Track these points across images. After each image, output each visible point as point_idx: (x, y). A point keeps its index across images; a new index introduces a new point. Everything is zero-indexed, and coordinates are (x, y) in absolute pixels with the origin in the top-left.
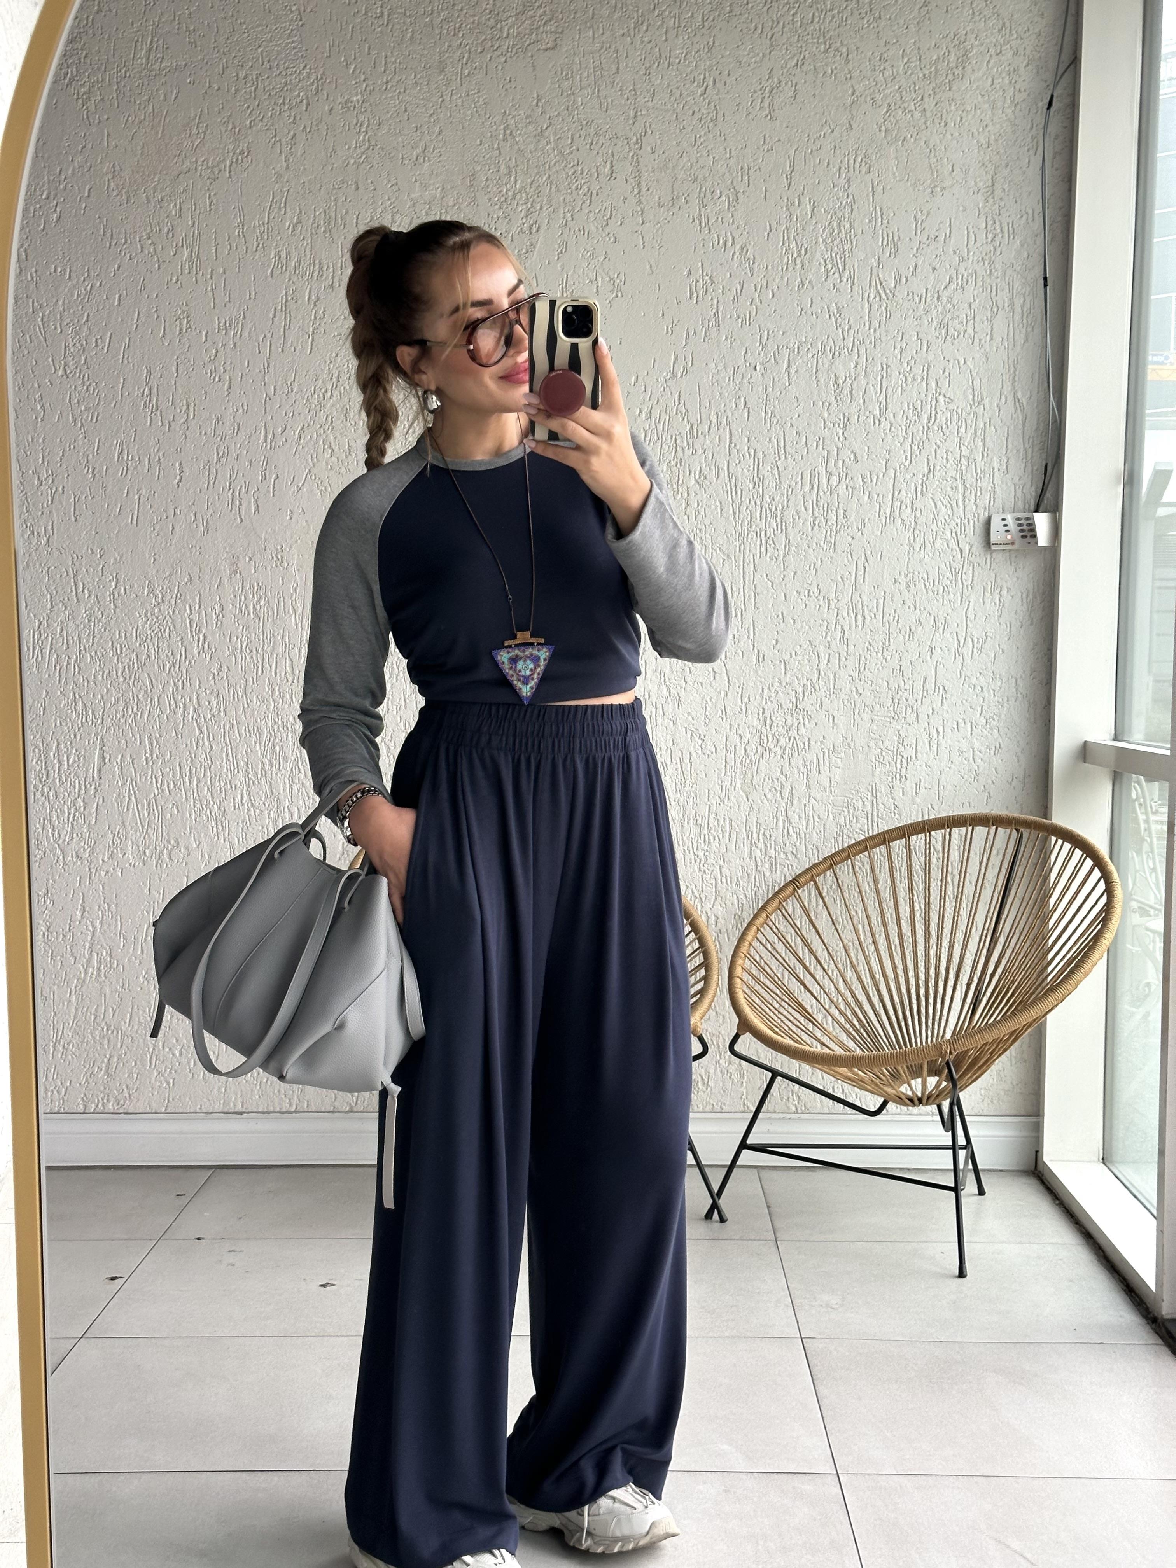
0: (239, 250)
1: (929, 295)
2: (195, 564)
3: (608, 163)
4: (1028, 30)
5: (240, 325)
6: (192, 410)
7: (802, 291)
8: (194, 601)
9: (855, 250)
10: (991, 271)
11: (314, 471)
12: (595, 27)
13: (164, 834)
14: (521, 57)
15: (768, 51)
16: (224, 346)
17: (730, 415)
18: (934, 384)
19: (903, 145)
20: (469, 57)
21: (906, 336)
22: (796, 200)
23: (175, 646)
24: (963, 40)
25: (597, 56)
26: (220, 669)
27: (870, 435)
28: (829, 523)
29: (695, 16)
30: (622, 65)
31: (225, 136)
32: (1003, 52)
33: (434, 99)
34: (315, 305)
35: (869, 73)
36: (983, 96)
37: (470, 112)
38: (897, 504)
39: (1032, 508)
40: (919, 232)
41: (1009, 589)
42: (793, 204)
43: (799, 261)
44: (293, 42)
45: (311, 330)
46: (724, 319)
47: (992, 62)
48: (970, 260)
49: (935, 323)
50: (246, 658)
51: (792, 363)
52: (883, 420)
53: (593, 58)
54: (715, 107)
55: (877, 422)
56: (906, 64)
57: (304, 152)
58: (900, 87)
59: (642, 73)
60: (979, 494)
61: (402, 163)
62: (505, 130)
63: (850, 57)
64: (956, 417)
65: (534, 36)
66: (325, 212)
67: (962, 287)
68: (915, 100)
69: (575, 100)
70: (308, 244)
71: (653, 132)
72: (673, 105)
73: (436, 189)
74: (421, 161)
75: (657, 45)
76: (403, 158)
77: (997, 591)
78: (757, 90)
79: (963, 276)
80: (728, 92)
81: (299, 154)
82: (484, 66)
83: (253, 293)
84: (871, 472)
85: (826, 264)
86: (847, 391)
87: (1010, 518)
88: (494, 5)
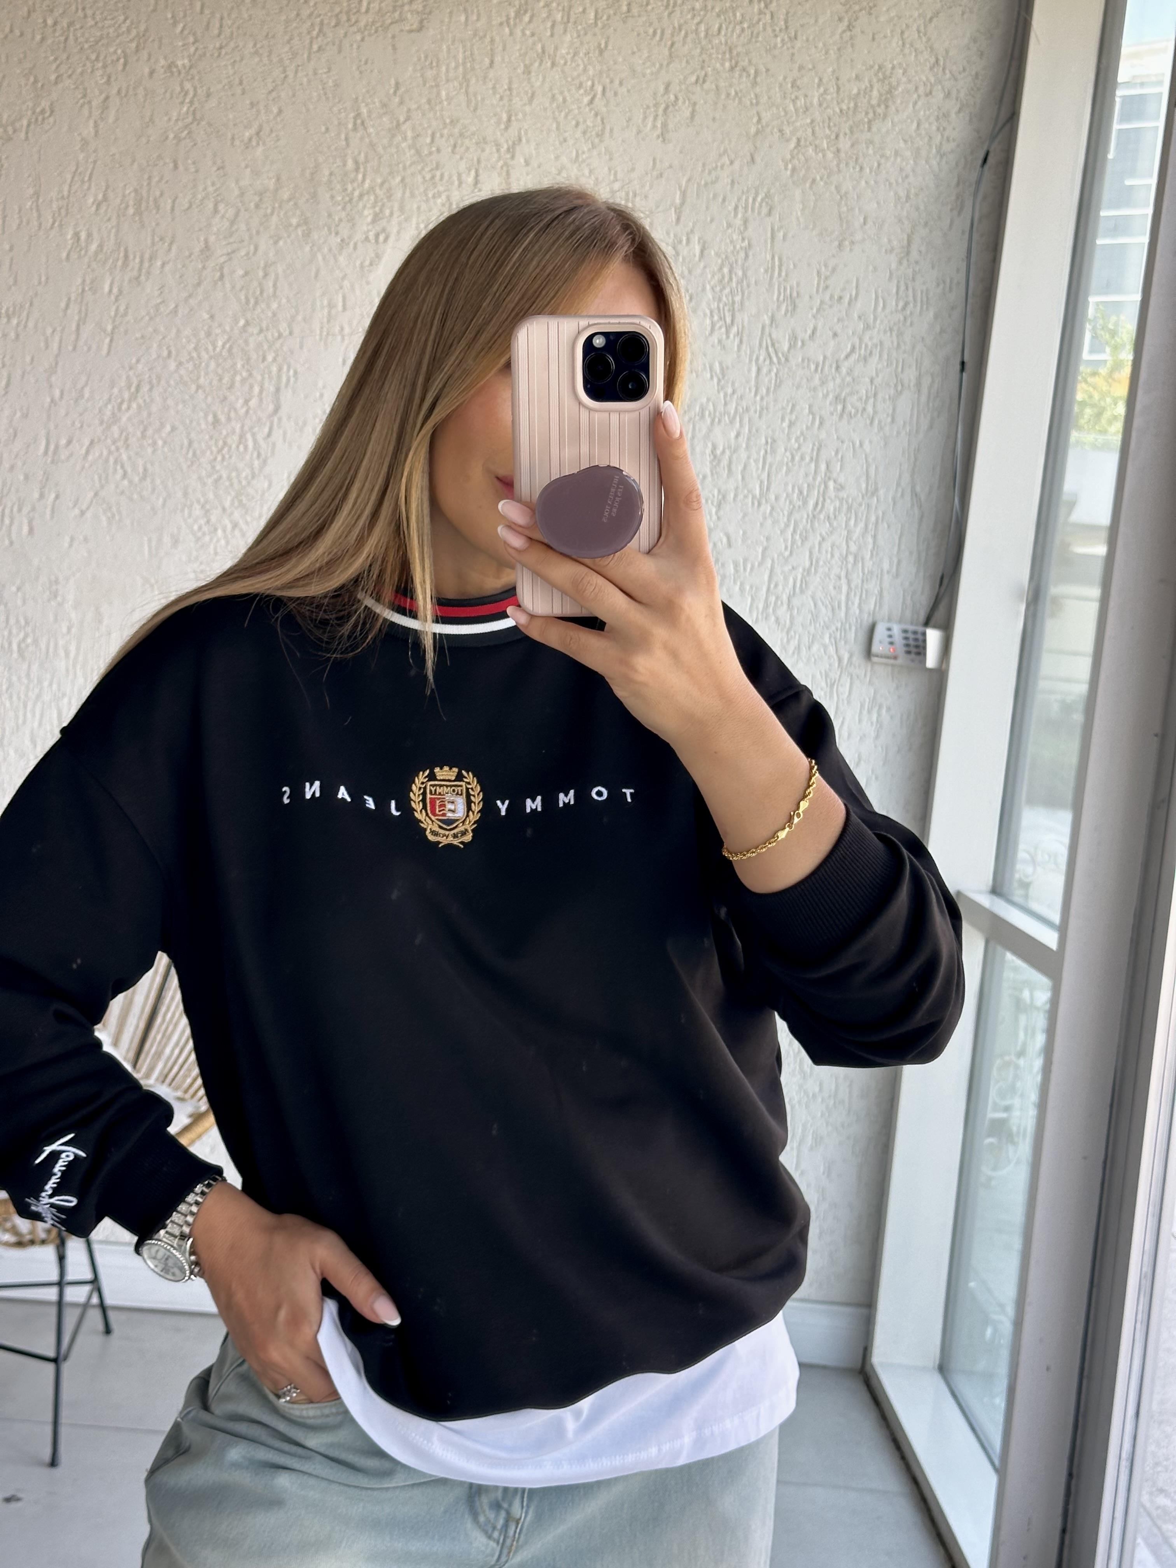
1: (827, 364)
4: (964, 70)
5: (25, 313)
9: (747, 303)
10: (898, 344)
11: (102, 494)
12: (469, 11)
14: (381, 37)
15: (667, 62)
18: (823, 467)
19: (811, 188)
20: (320, 31)
21: (798, 408)
22: (684, 239)
24: (888, 74)
25: (469, 44)
29: (588, 11)
30: (498, 59)
32: (934, 93)
33: (275, 74)
34: (117, 300)
35: (779, 100)
36: (905, 141)
37: (315, 94)
38: (772, 599)
39: (922, 617)
40: (821, 290)
41: (888, 709)
42: (680, 242)
45: (110, 327)
47: (920, 103)
48: (876, 330)
49: (831, 396)
52: (764, 501)
53: (464, 47)
54: (602, 120)
55: (756, 503)
56: (822, 95)
57: (117, 119)
58: (812, 121)
59: (520, 71)
60: (864, 596)
61: (232, 144)
62: (355, 118)
63: (758, 79)
64: (845, 507)
65: (397, 15)
66: (136, 191)
67: (865, 360)
68: (828, 137)
69: (438, 94)
70: (112, 227)
71: (528, 141)
72: (553, 113)
73: (270, 179)
74: (254, 143)
75: (540, 40)
76: (233, 139)
77: (875, 710)
78: (651, 105)
79: (866, 346)
80: (618, 105)
81: (111, 120)
82: (337, 42)
83: (43, 279)
84: (745, 561)
85: (712, 316)
86: (725, 462)
87: (897, 629)
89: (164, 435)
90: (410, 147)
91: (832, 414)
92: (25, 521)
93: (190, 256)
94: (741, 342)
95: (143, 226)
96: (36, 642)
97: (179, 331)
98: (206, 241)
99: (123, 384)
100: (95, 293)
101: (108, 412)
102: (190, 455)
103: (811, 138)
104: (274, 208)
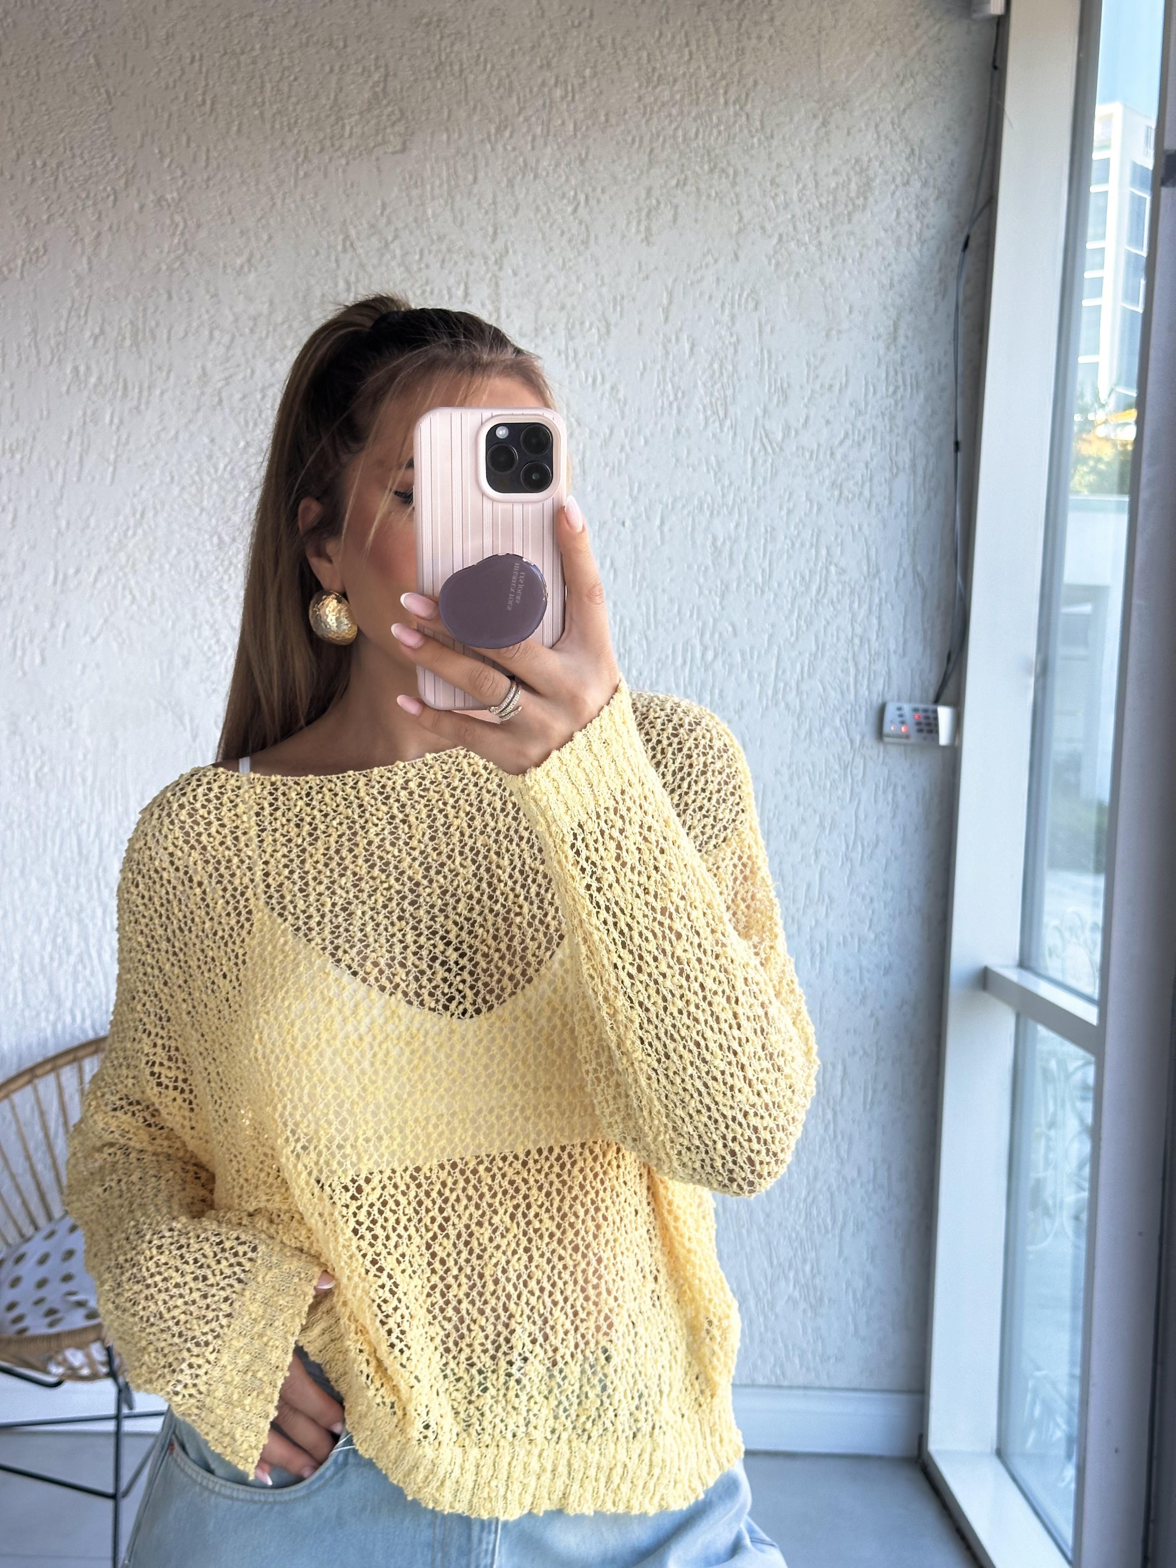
0: (29, 363)
1: (822, 451)
4: (940, 158)
5: (28, 448)
7: (678, 440)
9: (739, 397)
10: (891, 428)
11: (112, 620)
12: (451, 130)
14: (365, 160)
15: (646, 168)
16: (9, 471)
18: (824, 552)
19: (795, 281)
20: (305, 157)
21: (795, 495)
22: (674, 336)
24: (865, 167)
25: (452, 162)
27: (751, 606)
29: (566, 124)
30: (481, 174)
31: (17, 232)
32: (911, 183)
33: (263, 202)
34: (118, 429)
35: (759, 198)
36: (886, 231)
37: (304, 219)
38: (781, 685)
40: (811, 379)
41: (904, 788)
42: (670, 341)
43: (675, 405)
44: (100, 129)
45: (112, 457)
47: (898, 194)
48: (868, 415)
49: (827, 483)
50: (24, 833)
51: (666, 520)
52: (767, 589)
53: (447, 164)
54: (587, 228)
55: (759, 591)
56: (800, 191)
57: (110, 254)
58: (793, 216)
59: (503, 185)
60: (872, 676)
61: (224, 271)
62: (344, 241)
63: (738, 180)
64: (848, 590)
65: (380, 138)
66: (132, 323)
67: (859, 445)
68: (809, 231)
69: (425, 212)
70: (111, 359)
71: (515, 252)
72: (538, 223)
73: (263, 303)
74: (246, 269)
75: (521, 154)
76: (225, 267)
77: (891, 789)
78: (634, 210)
79: (859, 431)
80: (601, 212)
81: (104, 255)
82: (323, 168)
83: (45, 413)
84: (752, 648)
85: (705, 410)
86: (726, 553)
87: (907, 708)
88: (336, 99)
89: (170, 558)
90: (399, 265)
91: (829, 499)
92: (38, 652)
93: (188, 383)
94: (735, 434)
95: (140, 357)
96: (52, 770)
97: (180, 457)
98: (203, 368)
99: (127, 510)
100: (96, 424)
101: (114, 539)
102: (197, 576)
103: (792, 233)
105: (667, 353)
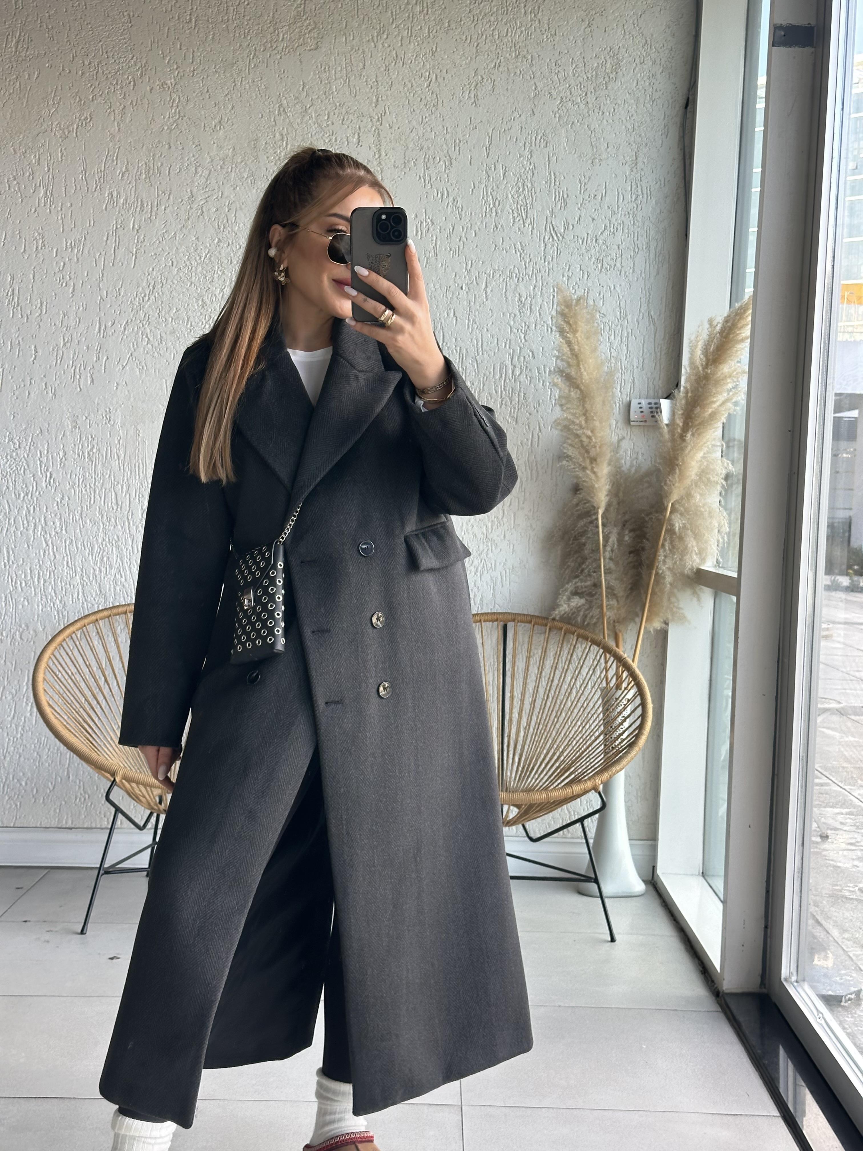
0: (82, 190)
1: (589, 238)
2: (45, 420)
3: (356, 135)
4: (663, 46)
6: (44, 307)
7: (496, 232)
8: (43, 447)
9: (535, 204)
10: (634, 222)
11: (135, 354)
12: (348, 34)
13: (17, 620)
14: (292, 55)
15: (474, 56)
16: (70, 260)
17: (443, 322)
19: (572, 128)
20: (255, 54)
21: (572, 268)
22: (493, 166)
23: (28, 481)
24: (616, 53)
25: (348, 55)
26: (62, 499)
27: (544, 340)
28: (513, 403)
29: (423, 28)
30: (368, 63)
31: (73, 107)
32: (645, 62)
33: (228, 84)
34: (138, 232)
35: (547, 74)
36: (630, 94)
37: (254, 94)
39: (660, 395)
40: (582, 192)
41: (643, 454)
42: (490, 169)
43: (494, 210)
44: (124, 39)
45: (135, 250)
46: (440, 251)
47: (637, 69)
48: (619, 214)
49: (593, 259)
50: (82, 491)
51: (488, 285)
52: (554, 328)
53: (345, 57)
54: (437, 95)
55: (549, 330)
56: (574, 69)
57: (131, 120)
58: (570, 86)
59: (383, 69)
60: (623, 384)
61: (204, 130)
62: (279, 108)
63: (534, 62)
64: (607, 328)
65: (301, 41)
66: (146, 164)
67: (614, 233)
68: (580, 95)
69: (331, 88)
70: (133, 187)
71: (390, 113)
72: (406, 94)
73: (229, 149)
74: (218, 128)
75: (394, 49)
76: (205, 127)
78: (466, 84)
79: (614, 225)
80: (446, 85)
81: (127, 121)
82: (266, 61)
83: (92, 222)
85: (513, 213)
86: (527, 306)
87: (644, 402)
88: (273, 17)
89: (172, 315)
91: (595, 269)
92: (89, 376)
93: (182, 201)
94: (533, 228)
95: (151, 185)
96: (99, 450)
97: (177, 249)
98: (191, 192)
99: (145, 284)
100: (124, 229)
101: (136, 303)
103: (569, 96)
104: (232, 168)
105: (489, 176)
